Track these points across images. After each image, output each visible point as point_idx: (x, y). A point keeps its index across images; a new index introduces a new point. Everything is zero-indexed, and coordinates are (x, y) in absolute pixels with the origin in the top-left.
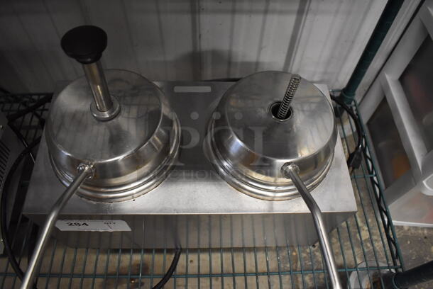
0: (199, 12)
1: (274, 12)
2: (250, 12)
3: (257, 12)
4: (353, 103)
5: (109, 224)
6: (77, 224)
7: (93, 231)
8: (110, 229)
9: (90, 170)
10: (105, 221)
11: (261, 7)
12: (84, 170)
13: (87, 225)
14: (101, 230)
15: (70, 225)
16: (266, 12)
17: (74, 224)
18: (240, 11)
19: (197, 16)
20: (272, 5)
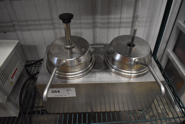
0: (96, 27)
1: (122, 27)
2: (114, 28)
3: (117, 27)
5: (68, 91)
6: (56, 92)
7: (61, 97)
8: (68, 95)
9: (65, 62)
10: (67, 89)
11: (118, 25)
12: (63, 62)
13: (59, 92)
14: (64, 96)
15: (52, 92)
16: (120, 27)
17: (54, 92)
18: (110, 27)
19: (95, 29)
20: (122, 25)
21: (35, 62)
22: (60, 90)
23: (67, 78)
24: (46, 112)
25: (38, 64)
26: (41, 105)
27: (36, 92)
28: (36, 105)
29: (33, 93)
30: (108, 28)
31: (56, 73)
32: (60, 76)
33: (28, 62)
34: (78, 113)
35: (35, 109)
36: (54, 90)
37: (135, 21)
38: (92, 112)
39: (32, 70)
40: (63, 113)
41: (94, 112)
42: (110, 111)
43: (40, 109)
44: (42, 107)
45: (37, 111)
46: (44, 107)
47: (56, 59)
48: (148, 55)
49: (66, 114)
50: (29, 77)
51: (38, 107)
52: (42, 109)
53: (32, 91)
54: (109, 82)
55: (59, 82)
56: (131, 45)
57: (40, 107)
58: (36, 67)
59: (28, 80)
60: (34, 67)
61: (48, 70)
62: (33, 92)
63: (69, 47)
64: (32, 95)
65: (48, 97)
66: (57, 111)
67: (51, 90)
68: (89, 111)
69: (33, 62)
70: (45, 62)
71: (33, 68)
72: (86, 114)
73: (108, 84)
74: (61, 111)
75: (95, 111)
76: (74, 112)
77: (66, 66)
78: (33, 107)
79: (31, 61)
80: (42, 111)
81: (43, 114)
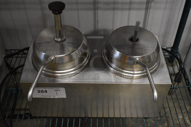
0: (97, 9)
1: (133, 9)
2: (122, 9)
3: (125, 9)
4: (178, 54)
5: (57, 91)
6: (42, 91)
7: (48, 97)
8: (56, 96)
9: (54, 59)
10: (56, 89)
11: (127, 7)
12: (51, 59)
13: (46, 92)
14: (52, 97)
15: (38, 92)
16: (130, 9)
17: (40, 92)
18: (118, 9)
19: (97, 11)
20: (132, 6)
21: (16, 51)
22: (48, 89)
23: (56, 77)
24: (31, 115)
25: (20, 54)
26: (23, 106)
27: (18, 90)
28: (17, 107)
29: (14, 92)
30: (114, 9)
31: (43, 70)
32: (48, 73)
33: (7, 51)
34: (69, 117)
35: (16, 113)
36: (40, 90)
37: (151, 2)
38: (86, 117)
39: (13, 62)
40: (51, 117)
41: (88, 117)
42: (108, 117)
43: (22, 112)
44: (25, 110)
45: (20, 115)
46: (28, 110)
47: (44, 54)
48: (154, 52)
49: (54, 119)
50: (9, 71)
51: (20, 110)
52: (25, 112)
53: (12, 89)
54: (104, 82)
55: (47, 81)
56: (134, 40)
57: (22, 110)
58: (18, 58)
59: (7, 76)
60: (16, 58)
61: (34, 66)
62: (14, 90)
63: (59, 40)
64: (13, 94)
65: (33, 97)
66: (43, 115)
67: (37, 89)
68: (83, 115)
69: (13, 52)
70: (31, 56)
71: (14, 59)
72: (79, 119)
73: (103, 85)
74: (49, 115)
75: (90, 116)
76: (65, 116)
77: (55, 63)
78: (14, 109)
79: (11, 50)
80: (26, 114)
81: (26, 118)
